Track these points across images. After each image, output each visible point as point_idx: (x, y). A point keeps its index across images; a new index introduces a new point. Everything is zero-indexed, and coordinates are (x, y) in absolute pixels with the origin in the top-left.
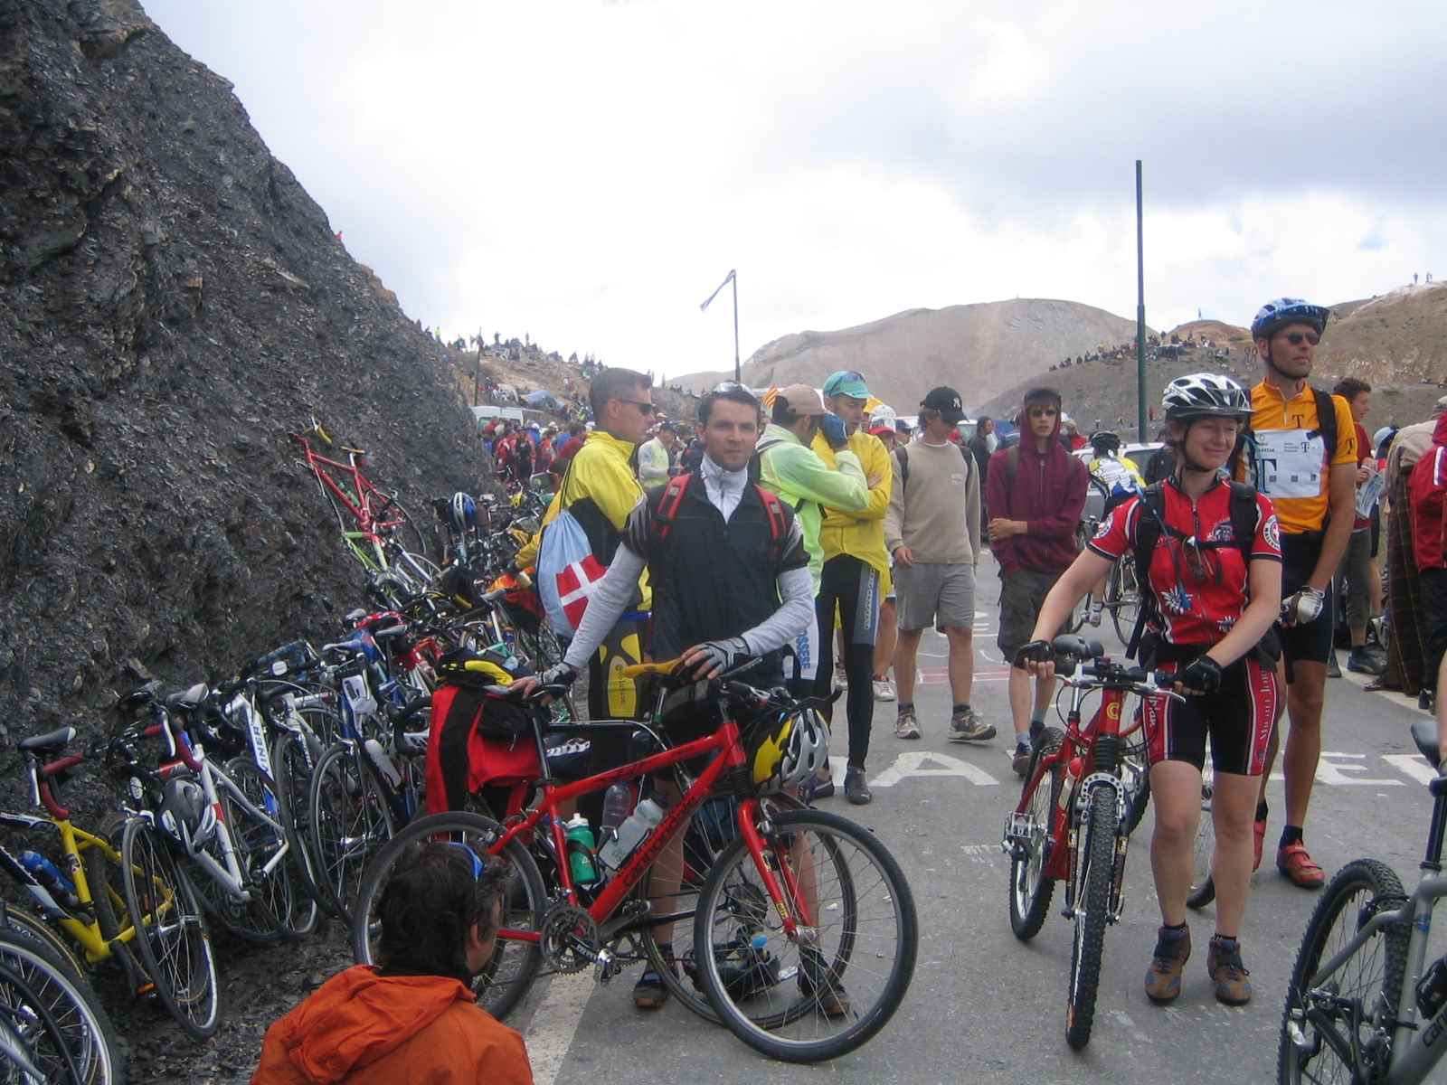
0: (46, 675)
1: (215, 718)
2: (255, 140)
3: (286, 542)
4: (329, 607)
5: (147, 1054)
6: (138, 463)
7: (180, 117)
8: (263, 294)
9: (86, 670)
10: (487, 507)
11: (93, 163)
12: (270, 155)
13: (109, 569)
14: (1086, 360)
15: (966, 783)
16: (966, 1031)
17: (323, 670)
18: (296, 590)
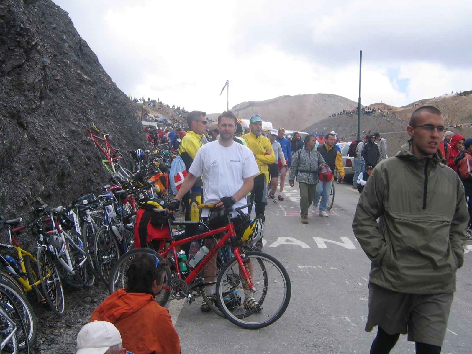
0: (12, 201)
1: (65, 217)
2: (75, 32)
3: (86, 162)
4: (98, 184)
5: (42, 321)
6: (41, 135)
7: (51, 23)
8: (77, 82)
9: (24, 200)
10: (148, 154)
11: (28, 39)
12: (80, 37)
13: (32, 169)
14: (341, 114)
15: (300, 247)
16: (299, 321)
17: (99, 203)
18: (89, 178)
